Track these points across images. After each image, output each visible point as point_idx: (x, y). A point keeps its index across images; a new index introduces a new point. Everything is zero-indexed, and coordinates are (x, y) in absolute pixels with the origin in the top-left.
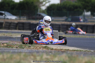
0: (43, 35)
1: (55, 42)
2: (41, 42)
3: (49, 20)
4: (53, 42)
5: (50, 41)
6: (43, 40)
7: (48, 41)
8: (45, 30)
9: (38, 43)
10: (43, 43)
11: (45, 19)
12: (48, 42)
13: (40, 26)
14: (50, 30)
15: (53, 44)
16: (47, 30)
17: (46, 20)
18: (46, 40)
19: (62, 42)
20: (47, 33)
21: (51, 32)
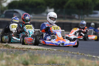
0: (47, 34)
1: (67, 43)
2: (50, 42)
3: (55, 16)
4: (65, 44)
5: (62, 42)
6: (52, 40)
8: (54, 29)
9: (47, 44)
10: (53, 44)
11: (49, 16)
12: (59, 43)
13: (44, 24)
14: (59, 29)
15: (64, 45)
16: (56, 29)
17: (51, 16)
18: (56, 41)
19: (75, 44)
20: (57, 32)
21: (60, 31)
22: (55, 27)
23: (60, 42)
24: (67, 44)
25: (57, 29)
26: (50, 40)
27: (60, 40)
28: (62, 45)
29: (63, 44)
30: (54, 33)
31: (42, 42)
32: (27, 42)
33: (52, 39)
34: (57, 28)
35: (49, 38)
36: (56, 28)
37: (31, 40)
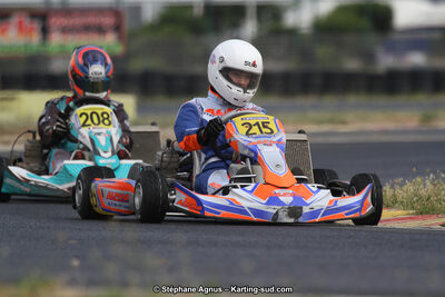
1: (316, 206)
2: (227, 204)
4: (306, 210)
5: (287, 200)
6: (239, 191)
7: (273, 200)
8: (244, 130)
9: (207, 214)
10: (242, 211)
12: (272, 210)
14: (275, 131)
15: (301, 220)
16: (255, 129)
18: (257, 195)
19: (360, 210)
20: (260, 146)
21: (279, 141)
22: (252, 122)
23: (281, 203)
24: (315, 213)
25: (264, 130)
26: (225, 191)
27: (277, 191)
28: (292, 220)
29: (295, 211)
30: (246, 152)
31: (180, 202)
32: (106, 202)
33: (238, 184)
34: (265, 125)
35: (218, 179)
36: (257, 124)
37: (126, 192)
